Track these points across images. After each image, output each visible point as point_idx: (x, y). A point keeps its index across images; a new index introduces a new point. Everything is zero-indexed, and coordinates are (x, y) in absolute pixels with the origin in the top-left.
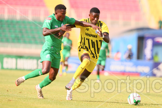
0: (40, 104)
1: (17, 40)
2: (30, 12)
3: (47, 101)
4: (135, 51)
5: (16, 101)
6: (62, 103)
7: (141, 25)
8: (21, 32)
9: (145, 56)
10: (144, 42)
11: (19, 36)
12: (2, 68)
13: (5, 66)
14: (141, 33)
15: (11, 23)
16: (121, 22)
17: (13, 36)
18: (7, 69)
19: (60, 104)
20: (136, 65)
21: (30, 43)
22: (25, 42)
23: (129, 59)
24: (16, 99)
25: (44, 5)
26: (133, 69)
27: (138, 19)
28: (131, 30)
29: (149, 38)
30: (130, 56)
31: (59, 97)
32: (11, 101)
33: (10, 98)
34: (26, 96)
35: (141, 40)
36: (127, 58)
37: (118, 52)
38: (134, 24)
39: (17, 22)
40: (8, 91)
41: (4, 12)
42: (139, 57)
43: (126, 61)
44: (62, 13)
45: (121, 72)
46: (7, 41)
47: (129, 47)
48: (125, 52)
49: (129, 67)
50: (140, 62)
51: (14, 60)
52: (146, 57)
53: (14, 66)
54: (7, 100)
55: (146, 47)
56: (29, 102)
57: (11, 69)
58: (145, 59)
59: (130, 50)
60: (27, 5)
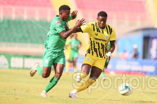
0: (47, 102)
1: (25, 40)
2: (37, 13)
3: (53, 100)
4: (140, 50)
5: (23, 99)
6: (69, 102)
7: (147, 25)
8: (28, 32)
9: (151, 55)
10: (150, 41)
11: (26, 36)
12: (10, 67)
13: (13, 65)
14: (147, 33)
15: (19, 24)
16: (127, 22)
17: (20, 36)
18: (15, 68)
19: (66, 103)
20: (142, 64)
21: (37, 42)
22: (32, 42)
23: (135, 59)
24: (24, 98)
25: (51, 6)
26: (139, 68)
27: (143, 19)
28: (137, 31)
29: (154, 38)
30: (136, 56)
31: (66, 95)
32: (18, 99)
33: (18, 97)
34: (33, 94)
35: (147, 40)
36: (133, 57)
37: (125, 51)
38: (139, 25)
39: (25, 23)
40: (15, 90)
41: (11, 13)
42: (144, 57)
43: (132, 60)
44: (67, 13)
45: (127, 71)
46: (15, 40)
47: (135, 46)
48: (131, 52)
49: (135, 66)
50: (146, 61)
51: (21, 60)
52: (151, 57)
53: (21, 66)
54: (14, 98)
55: (151, 47)
56: (36, 100)
57: (18, 68)
58: (150, 58)
59: (136, 50)
60: (34, 5)
